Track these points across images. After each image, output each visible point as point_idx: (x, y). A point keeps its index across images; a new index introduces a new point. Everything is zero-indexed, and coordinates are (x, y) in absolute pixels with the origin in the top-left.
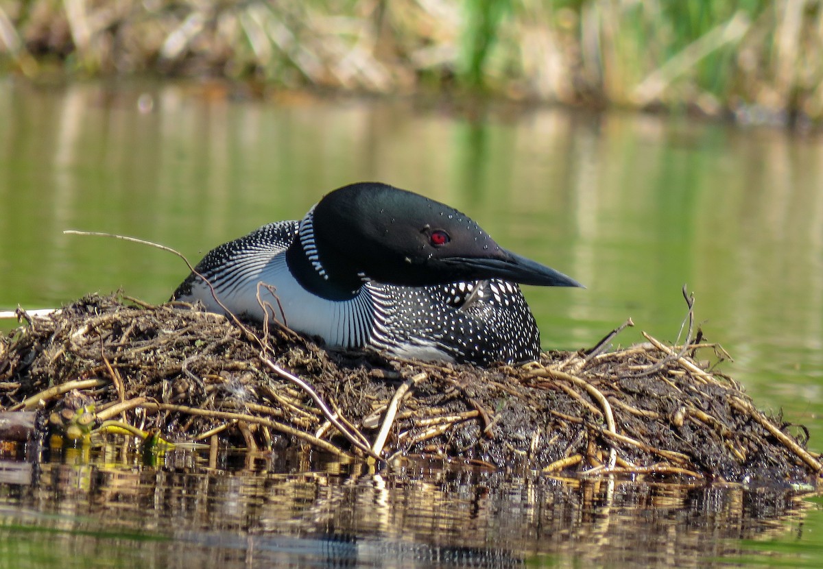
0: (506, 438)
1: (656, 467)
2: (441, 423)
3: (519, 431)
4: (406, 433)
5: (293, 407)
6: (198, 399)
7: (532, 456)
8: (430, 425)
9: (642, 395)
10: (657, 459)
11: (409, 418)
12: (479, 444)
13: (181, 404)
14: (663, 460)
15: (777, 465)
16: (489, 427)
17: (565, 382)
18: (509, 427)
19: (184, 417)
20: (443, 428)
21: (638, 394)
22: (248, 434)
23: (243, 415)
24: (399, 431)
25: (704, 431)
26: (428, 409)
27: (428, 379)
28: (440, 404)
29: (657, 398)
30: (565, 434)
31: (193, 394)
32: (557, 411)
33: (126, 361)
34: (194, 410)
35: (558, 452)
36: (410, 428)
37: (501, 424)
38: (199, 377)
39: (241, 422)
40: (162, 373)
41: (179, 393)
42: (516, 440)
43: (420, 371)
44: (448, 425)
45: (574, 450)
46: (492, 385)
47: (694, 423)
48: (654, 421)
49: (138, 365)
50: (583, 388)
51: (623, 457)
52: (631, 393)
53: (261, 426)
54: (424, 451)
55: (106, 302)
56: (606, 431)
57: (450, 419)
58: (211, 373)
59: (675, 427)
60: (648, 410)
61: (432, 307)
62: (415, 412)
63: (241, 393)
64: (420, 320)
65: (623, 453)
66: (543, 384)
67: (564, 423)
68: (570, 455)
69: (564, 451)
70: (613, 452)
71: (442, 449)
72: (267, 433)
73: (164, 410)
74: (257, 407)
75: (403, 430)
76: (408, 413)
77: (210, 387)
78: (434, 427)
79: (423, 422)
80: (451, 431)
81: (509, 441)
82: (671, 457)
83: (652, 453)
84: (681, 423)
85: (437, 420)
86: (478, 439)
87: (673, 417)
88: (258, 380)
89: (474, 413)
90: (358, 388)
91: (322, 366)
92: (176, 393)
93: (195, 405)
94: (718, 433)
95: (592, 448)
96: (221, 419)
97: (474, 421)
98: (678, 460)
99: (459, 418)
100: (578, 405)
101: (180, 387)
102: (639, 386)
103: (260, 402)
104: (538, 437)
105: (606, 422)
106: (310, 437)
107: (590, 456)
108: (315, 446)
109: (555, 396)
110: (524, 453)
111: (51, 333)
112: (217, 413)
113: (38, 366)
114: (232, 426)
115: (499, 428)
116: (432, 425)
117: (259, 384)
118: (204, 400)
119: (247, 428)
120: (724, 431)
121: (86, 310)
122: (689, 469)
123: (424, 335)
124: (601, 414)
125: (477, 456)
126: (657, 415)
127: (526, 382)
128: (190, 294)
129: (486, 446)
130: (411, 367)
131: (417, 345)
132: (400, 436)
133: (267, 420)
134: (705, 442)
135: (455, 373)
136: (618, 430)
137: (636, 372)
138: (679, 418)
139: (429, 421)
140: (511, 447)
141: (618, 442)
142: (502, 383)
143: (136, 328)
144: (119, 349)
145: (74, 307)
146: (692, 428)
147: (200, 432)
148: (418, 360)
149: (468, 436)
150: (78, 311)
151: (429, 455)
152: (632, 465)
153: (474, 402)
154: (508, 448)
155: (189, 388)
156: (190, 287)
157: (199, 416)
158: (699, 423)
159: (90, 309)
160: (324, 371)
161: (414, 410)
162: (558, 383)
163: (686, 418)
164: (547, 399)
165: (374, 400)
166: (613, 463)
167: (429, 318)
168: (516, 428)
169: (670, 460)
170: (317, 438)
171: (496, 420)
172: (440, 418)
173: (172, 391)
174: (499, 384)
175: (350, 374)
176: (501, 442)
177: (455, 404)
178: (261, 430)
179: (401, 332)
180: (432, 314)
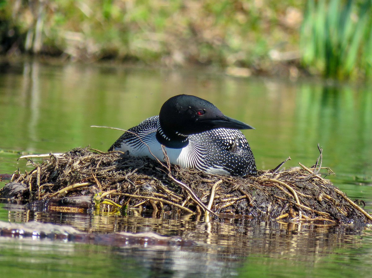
0: (257, 207)
1: (317, 218)
2: (231, 201)
3: (263, 204)
4: (218, 205)
5: (172, 194)
6: (132, 191)
7: (269, 214)
8: (227, 201)
9: (305, 189)
10: (317, 215)
11: (219, 199)
12: (247, 209)
13: (125, 193)
14: (320, 216)
15: (361, 217)
16: (251, 202)
17: (277, 184)
18: (258, 202)
19: (126, 198)
20: (233, 202)
21: (303, 188)
22: (154, 205)
23: (151, 197)
25: (329, 203)
26: (225, 195)
27: (223, 182)
28: (230, 193)
29: (311, 190)
30: (280, 205)
31: (130, 189)
32: (276, 195)
33: (100, 175)
34: (131, 195)
35: (278, 212)
36: (219, 202)
37: (255, 201)
38: (132, 182)
39: (151, 200)
40: (116, 180)
41: (124, 188)
42: (262, 208)
43: (219, 179)
44: (234, 201)
45: (285, 212)
46: (249, 185)
47: (326, 200)
48: (311, 199)
49: (106, 177)
50: (285, 186)
51: (304, 214)
52: (300, 188)
53: (159, 202)
54: (226, 212)
55: (84, 151)
56: (296, 204)
57: (235, 199)
58: (137, 180)
59: (319, 202)
60: (308, 195)
61: (221, 152)
62: (221, 196)
63: (150, 188)
64: (217, 158)
65: (304, 212)
66: (268, 184)
67: (280, 200)
68: (284, 214)
69: (281, 212)
70: (300, 212)
71: (232, 211)
72: (162, 205)
73: (118, 195)
74: (157, 194)
75: (217, 203)
76: (218, 197)
77: (137, 186)
78: (229, 202)
79: (224, 200)
80: (236, 204)
81: (259, 208)
82: (323, 214)
83: (315, 212)
84: (321, 200)
85: (230, 199)
86: (247, 207)
87: (318, 198)
88: (156, 183)
89: (245, 196)
90: (196, 186)
91: (182, 177)
92: (123, 188)
93: (131, 193)
94: (334, 204)
95: (292, 210)
96: (143, 199)
97: (245, 200)
98: (326, 215)
99: (238, 198)
100: (283, 193)
101: (125, 186)
102: (303, 185)
103: (158, 192)
104: (270, 206)
105: (295, 200)
106: (180, 206)
107: (291, 214)
108: (182, 210)
109: (274, 190)
110: (265, 212)
111: (66, 164)
112: (140, 196)
113: (62, 177)
114: (147, 202)
115: (255, 202)
117: (158, 185)
118: (135, 191)
119: (154, 203)
120: (337, 203)
121: (76, 154)
122: (329, 219)
123: (219, 164)
124: (293, 197)
125: (247, 214)
126: (312, 197)
127: (261, 184)
128: (120, 147)
129: (250, 210)
130: (216, 178)
131: (216, 168)
132: (216, 206)
133: (161, 199)
134: (331, 208)
135: (234, 180)
136: (301, 203)
137: (301, 179)
138: (320, 198)
139: (226, 200)
140: (260, 210)
141: (301, 208)
142: (253, 184)
143: (102, 162)
144: (96, 170)
145: (71, 152)
146: (325, 202)
147: (135, 204)
148: (218, 175)
149: (243, 206)
150: (73, 154)
151: (228, 214)
152: (308, 217)
153: (244, 192)
154: (259, 211)
155: (128, 186)
156: (120, 144)
157: (133, 198)
158: (328, 200)
159: (78, 153)
160: (182, 179)
161: (220, 195)
162: (274, 184)
163: (323, 198)
164: (272, 190)
165: (203, 191)
166: (301, 217)
167: (221, 156)
168: (262, 202)
169: (322, 215)
170: (182, 206)
171: (253, 199)
172: (231, 199)
173: (121, 188)
174: (252, 185)
175: (193, 181)
176: (256, 208)
177: (236, 193)
178: (159, 203)
179: (210, 162)
180: (222, 155)
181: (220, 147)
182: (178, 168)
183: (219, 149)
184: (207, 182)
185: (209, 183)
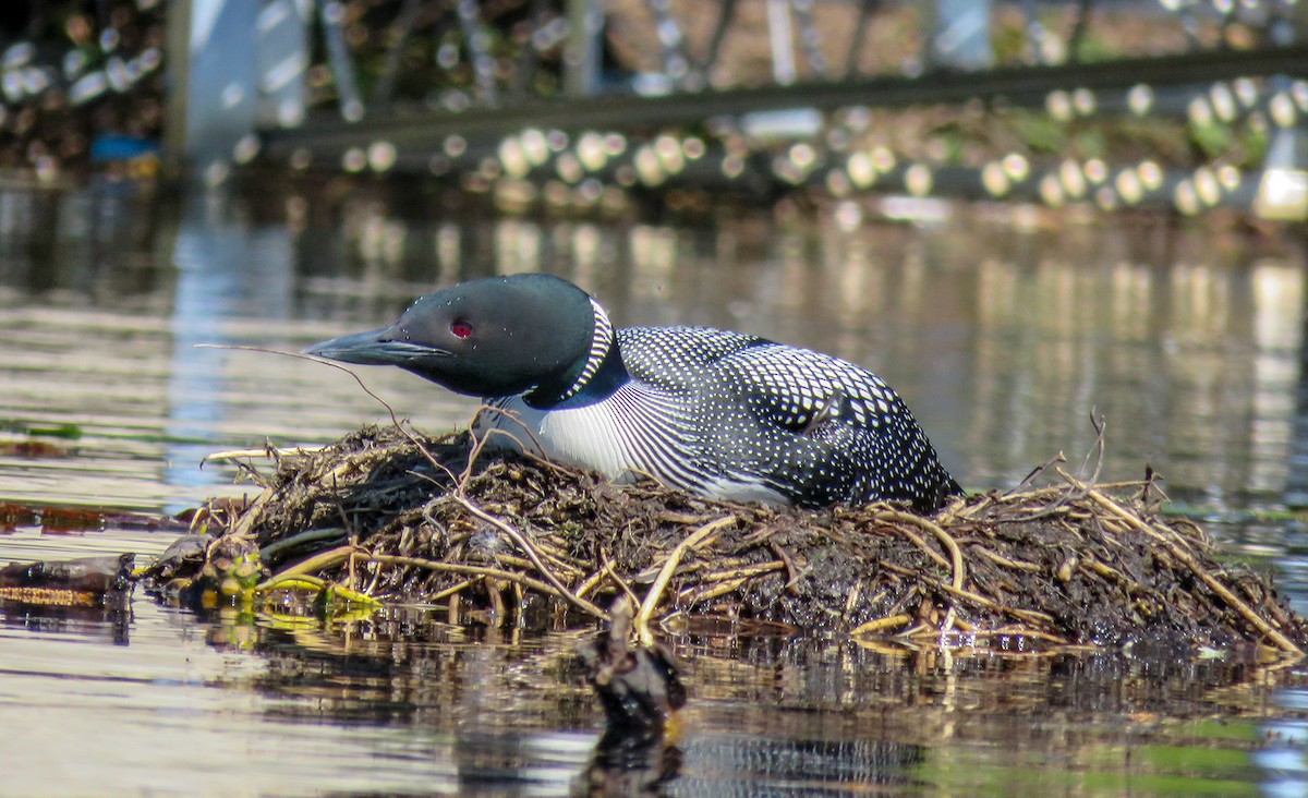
0: (815, 595)
2: (736, 577)
3: (833, 587)
4: (691, 590)
5: (554, 559)
6: (440, 551)
7: (846, 617)
8: (722, 580)
11: (696, 572)
12: (780, 603)
13: (422, 557)
14: (1016, 622)
16: (794, 580)
17: (913, 526)
18: (820, 582)
19: (424, 573)
20: (736, 583)
21: (1018, 542)
22: (494, 593)
23: (492, 570)
24: (680, 586)
25: (1098, 588)
26: (724, 560)
27: (735, 523)
28: (740, 554)
29: (1042, 548)
30: (894, 590)
31: (435, 545)
32: (889, 562)
34: (437, 565)
35: (882, 611)
37: (811, 578)
38: (445, 524)
39: (488, 578)
41: (420, 543)
42: (829, 598)
43: (728, 513)
44: (744, 580)
45: (902, 609)
47: (1087, 577)
48: (1030, 575)
50: (934, 535)
51: (964, 618)
52: (1009, 542)
53: (512, 584)
54: (712, 612)
55: (385, 435)
56: (949, 587)
57: (748, 572)
58: (461, 518)
59: (1059, 582)
60: (1027, 561)
62: (706, 565)
63: (492, 543)
64: (740, 451)
65: (965, 612)
66: (883, 529)
67: (894, 577)
68: (894, 616)
69: (889, 610)
70: (952, 611)
71: (733, 609)
72: (519, 593)
73: (401, 565)
74: (509, 559)
75: (686, 586)
76: (696, 566)
77: (458, 536)
78: (727, 582)
79: (713, 576)
80: (747, 586)
81: (820, 599)
82: (1028, 619)
83: (1005, 614)
84: (1068, 578)
85: (731, 573)
86: (779, 596)
87: (1058, 571)
89: (778, 564)
90: (641, 535)
92: (417, 543)
93: (439, 558)
94: (1122, 591)
95: (926, 608)
96: (464, 575)
97: (778, 575)
98: (1037, 622)
99: (757, 571)
100: (920, 554)
101: (422, 537)
102: (1022, 533)
103: (515, 553)
104: (856, 593)
105: (952, 575)
106: (569, 595)
107: (921, 617)
108: (573, 606)
109: (891, 544)
112: (461, 567)
114: (476, 583)
115: (808, 583)
116: (725, 578)
118: (449, 552)
119: (494, 585)
120: (1133, 588)
121: (362, 446)
122: (1050, 633)
123: (746, 470)
124: (949, 566)
125: (777, 618)
126: (1038, 568)
127: (862, 527)
129: (789, 605)
130: (718, 509)
131: (738, 481)
132: (682, 594)
133: (521, 576)
135: (771, 516)
136: (966, 585)
137: (1022, 515)
138: (1066, 572)
139: (721, 575)
140: (822, 606)
141: (961, 601)
142: (828, 528)
145: (349, 441)
146: (1084, 584)
147: (439, 591)
148: (729, 501)
149: (767, 592)
150: (352, 445)
151: (715, 617)
152: (974, 627)
153: (781, 551)
154: (818, 608)
155: (432, 538)
157: (441, 572)
158: (1094, 576)
159: (366, 442)
161: (705, 561)
162: (902, 527)
163: (1076, 571)
164: (881, 547)
165: (658, 550)
166: (949, 625)
167: (754, 447)
168: (830, 582)
169: (1026, 623)
170: (577, 596)
171: (804, 572)
172: (735, 572)
173: (412, 541)
174: (823, 530)
175: (632, 517)
176: (809, 599)
177: (759, 554)
178: (513, 587)
179: (712, 461)
180: (758, 444)
181: (758, 419)
182: (591, 481)
183: (752, 425)
184: (679, 524)
185: (688, 525)
